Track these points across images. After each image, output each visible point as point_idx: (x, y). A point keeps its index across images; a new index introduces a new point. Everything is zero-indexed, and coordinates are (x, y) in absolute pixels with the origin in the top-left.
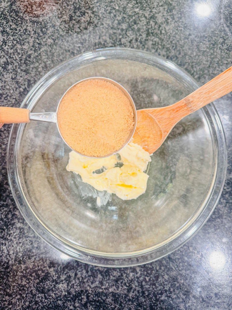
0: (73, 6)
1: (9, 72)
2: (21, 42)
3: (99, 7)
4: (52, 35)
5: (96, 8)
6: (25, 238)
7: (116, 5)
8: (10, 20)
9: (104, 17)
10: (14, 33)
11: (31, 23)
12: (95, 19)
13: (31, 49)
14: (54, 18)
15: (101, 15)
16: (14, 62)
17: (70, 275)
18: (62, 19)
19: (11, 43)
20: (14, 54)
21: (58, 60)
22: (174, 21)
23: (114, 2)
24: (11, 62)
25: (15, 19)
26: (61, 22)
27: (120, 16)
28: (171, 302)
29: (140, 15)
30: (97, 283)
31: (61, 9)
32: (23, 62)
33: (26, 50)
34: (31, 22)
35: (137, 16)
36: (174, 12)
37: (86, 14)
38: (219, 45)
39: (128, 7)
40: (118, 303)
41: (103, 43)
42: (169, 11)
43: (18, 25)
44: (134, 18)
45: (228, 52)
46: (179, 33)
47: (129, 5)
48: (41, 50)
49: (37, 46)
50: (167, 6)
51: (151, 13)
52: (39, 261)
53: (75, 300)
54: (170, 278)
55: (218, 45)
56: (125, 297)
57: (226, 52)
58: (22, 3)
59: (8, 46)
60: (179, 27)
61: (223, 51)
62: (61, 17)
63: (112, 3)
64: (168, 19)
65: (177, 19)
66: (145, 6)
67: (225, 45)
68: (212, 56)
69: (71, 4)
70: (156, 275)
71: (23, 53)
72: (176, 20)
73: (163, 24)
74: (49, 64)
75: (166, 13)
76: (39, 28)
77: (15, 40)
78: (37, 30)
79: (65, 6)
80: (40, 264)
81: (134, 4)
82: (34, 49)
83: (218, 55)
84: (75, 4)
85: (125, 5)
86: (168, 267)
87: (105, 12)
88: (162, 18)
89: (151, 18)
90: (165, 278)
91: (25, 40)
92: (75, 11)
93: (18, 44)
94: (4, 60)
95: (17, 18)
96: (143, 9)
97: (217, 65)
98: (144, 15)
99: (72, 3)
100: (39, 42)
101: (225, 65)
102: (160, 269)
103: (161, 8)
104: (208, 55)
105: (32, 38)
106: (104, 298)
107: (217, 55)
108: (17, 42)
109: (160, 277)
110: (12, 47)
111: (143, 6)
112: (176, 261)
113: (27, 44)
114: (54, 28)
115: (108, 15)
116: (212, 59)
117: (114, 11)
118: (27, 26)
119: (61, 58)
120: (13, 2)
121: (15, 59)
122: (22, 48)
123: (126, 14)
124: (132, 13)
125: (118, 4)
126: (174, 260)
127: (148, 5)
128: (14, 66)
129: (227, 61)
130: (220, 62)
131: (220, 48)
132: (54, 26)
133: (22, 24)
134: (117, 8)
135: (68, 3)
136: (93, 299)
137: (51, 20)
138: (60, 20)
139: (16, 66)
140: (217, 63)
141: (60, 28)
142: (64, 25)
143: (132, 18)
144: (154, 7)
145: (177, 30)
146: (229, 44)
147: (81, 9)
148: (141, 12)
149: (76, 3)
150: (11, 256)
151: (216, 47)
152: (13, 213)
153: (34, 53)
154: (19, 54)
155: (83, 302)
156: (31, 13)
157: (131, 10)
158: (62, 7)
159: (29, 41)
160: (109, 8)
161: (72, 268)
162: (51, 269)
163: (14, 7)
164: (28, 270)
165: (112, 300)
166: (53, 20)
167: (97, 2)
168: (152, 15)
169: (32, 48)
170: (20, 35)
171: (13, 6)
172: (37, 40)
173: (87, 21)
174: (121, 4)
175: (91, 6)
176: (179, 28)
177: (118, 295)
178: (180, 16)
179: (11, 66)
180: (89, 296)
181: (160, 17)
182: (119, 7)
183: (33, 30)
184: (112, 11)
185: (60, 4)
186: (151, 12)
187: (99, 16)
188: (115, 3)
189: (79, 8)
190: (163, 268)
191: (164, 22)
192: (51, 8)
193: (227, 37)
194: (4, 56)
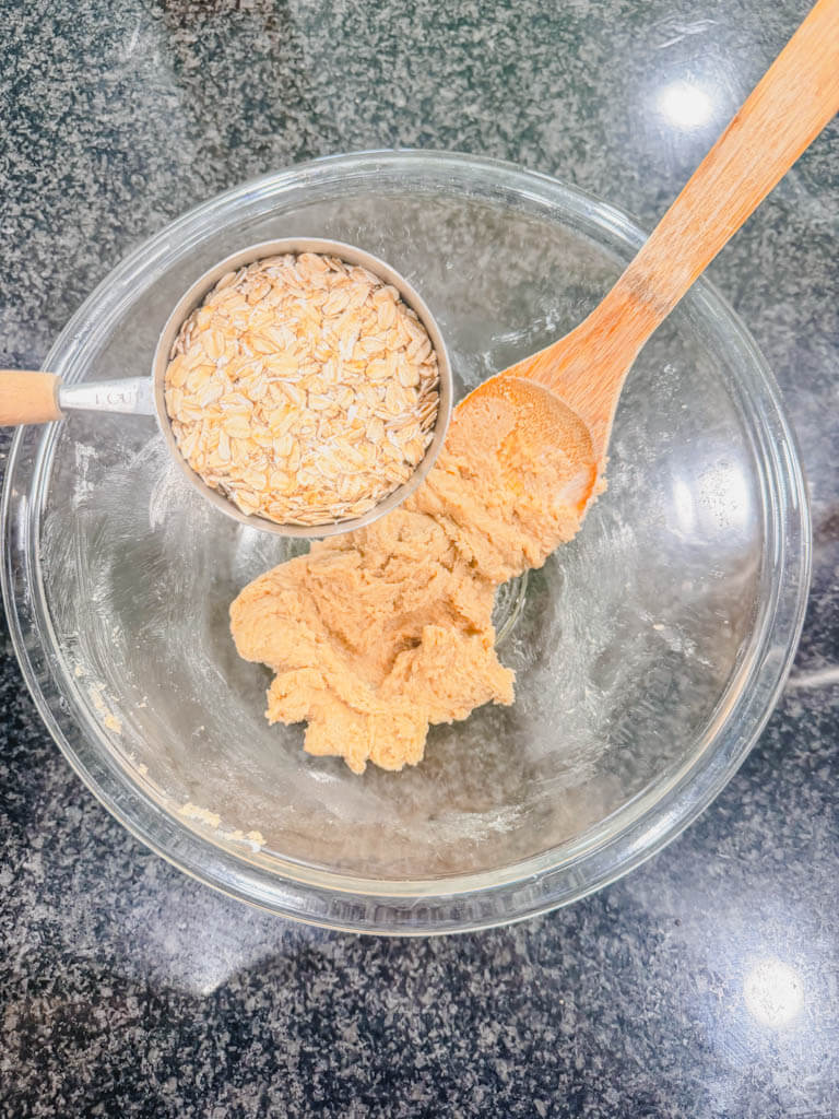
0: (241, 96)
1: (6, 331)
2: (50, 225)
3: (334, 100)
4: (168, 199)
5: (326, 102)
6: (64, 962)
7: (398, 92)
8: (11, 144)
9: (355, 135)
10: (24, 190)
11: (88, 156)
12: (321, 139)
13: (89, 250)
14: (174, 136)
15: (342, 128)
16: (25, 294)
17: (240, 1106)
18: (200, 143)
19: (12, 226)
20: (23, 265)
22: (604, 147)
23: (390, 82)
24: (14, 295)
25: (30, 142)
26: (199, 152)
27: (411, 128)
29: (484, 128)
31: (198, 107)
32: (57, 293)
33: (69, 250)
34: (87, 150)
35: (471, 131)
36: (604, 116)
37: (289, 124)
38: (769, 232)
39: (438, 98)
41: (352, 223)
42: (584, 113)
43: (38, 162)
44: (461, 137)
45: (799, 254)
46: (622, 190)
47: (442, 91)
49: (111, 237)
50: (577, 96)
51: (523, 121)
52: (119, 1053)
54: (629, 1101)
55: (762, 230)
57: (791, 254)
58: (55, 85)
60: (625, 168)
61: (781, 252)
62: (198, 135)
63: (382, 87)
64: (582, 140)
65: (616, 141)
66: (499, 95)
67: (786, 228)
68: (745, 270)
69: (233, 90)
70: (573, 1091)
71: (59, 264)
72: (613, 145)
73: (566, 158)
75: (577, 121)
76: (118, 172)
77: (30, 217)
78: (110, 182)
79: (212, 97)
80: (124, 1066)
81: (460, 90)
82: (97, 248)
83: (764, 265)
84: (248, 90)
85: (430, 94)
86: (619, 1055)
87: (357, 118)
88: (563, 138)
89: (523, 136)
90: (610, 1101)
91: (65, 217)
92: (250, 113)
93: (41, 229)
95: (35, 137)
96: (491, 104)
97: (761, 299)
98: (498, 126)
99: (238, 86)
100: (117, 224)
101: (792, 299)
102: (589, 1064)
103: (558, 104)
104: (730, 264)
105: (90, 208)
107: (760, 264)
108: (37, 224)
109: (590, 1099)
110: (16, 240)
111: (492, 98)
112: (646, 1035)
113: (73, 231)
114: (173, 174)
115: (370, 126)
116: (746, 278)
117: (389, 114)
118: (74, 165)
120: (21, 81)
121: (27, 283)
122: (54, 246)
123: (432, 123)
124: (455, 120)
125: (403, 90)
126: (639, 1028)
127: (512, 91)
128: (24, 310)
129: (798, 284)
130: (772, 290)
131: (770, 240)
132: (172, 166)
133: (54, 158)
134: (401, 103)
135: (223, 85)
137: (160, 144)
138: (196, 145)
139: (31, 311)
140: (761, 294)
141: (195, 172)
142: (208, 161)
143: (455, 137)
144: (531, 101)
145: (617, 178)
146: (803, 227)
147: (269, 106)
148: (486, 116)
149: (252, 86)
150: (8, 1039)
151: (756, 238)
152: (17, 867)
153: (97, 262)
154: (43, 265)
156: (88, 119)
157: (452, 109)
158: (200, 99)
159: (79, 221)
160: (371, 104)
161: (249, 1076)
162: (166, 1086)
163: (25, 100)
164: (77, 1093)
166: (169, 144)
167: (328, 83)
168: (527, 125)
169: (92, 243)
170: (48, 198)
171: (21, 96)
172: (111, 215)
173: (293, 148)
174: (414, 88)
175: (307, 96)
176: (623, 173)
178: (623, 129)
179: (14, 310)
181: (556, 136)
182: (408, 99)
183: (96, 181)
184: (381, 113)
185: (194, 87)
186: (522, 115)
187: (334, 130)
188: (391, 86)
189: (262, 101)
190: (598, 1061)
191: (571, 152)
192: (159, 102)
193: (793, 202)
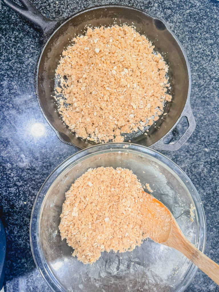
16: (202, 92)
20: (209, 90)
21: (209, 130)
24: (201, 90)
28: (26, 252)
30: (33, 192)
32: (203, 99)
33: (214, 100)
40: (20, 210)
48: (216, 113)
53: (18, 177)
56: (25, 215)
59: (216, 84)
71: (210, 98)
74: (204, 123)
82: (216, 106)
94: (202, 83)
106: (22, 199)
110: (215, 87)
119: (212, 132)
121: (205, 92)
122: (215, 96)
136: (20, 191)
139: (198, 94)
153: (212, 107)
154: (210, 95)
155: (17, 183)
165: (22, 205)
169: (217, 105)
177: (26, 209)
179: (197, 90)
180: (22, 187)
194: (205, 82)
